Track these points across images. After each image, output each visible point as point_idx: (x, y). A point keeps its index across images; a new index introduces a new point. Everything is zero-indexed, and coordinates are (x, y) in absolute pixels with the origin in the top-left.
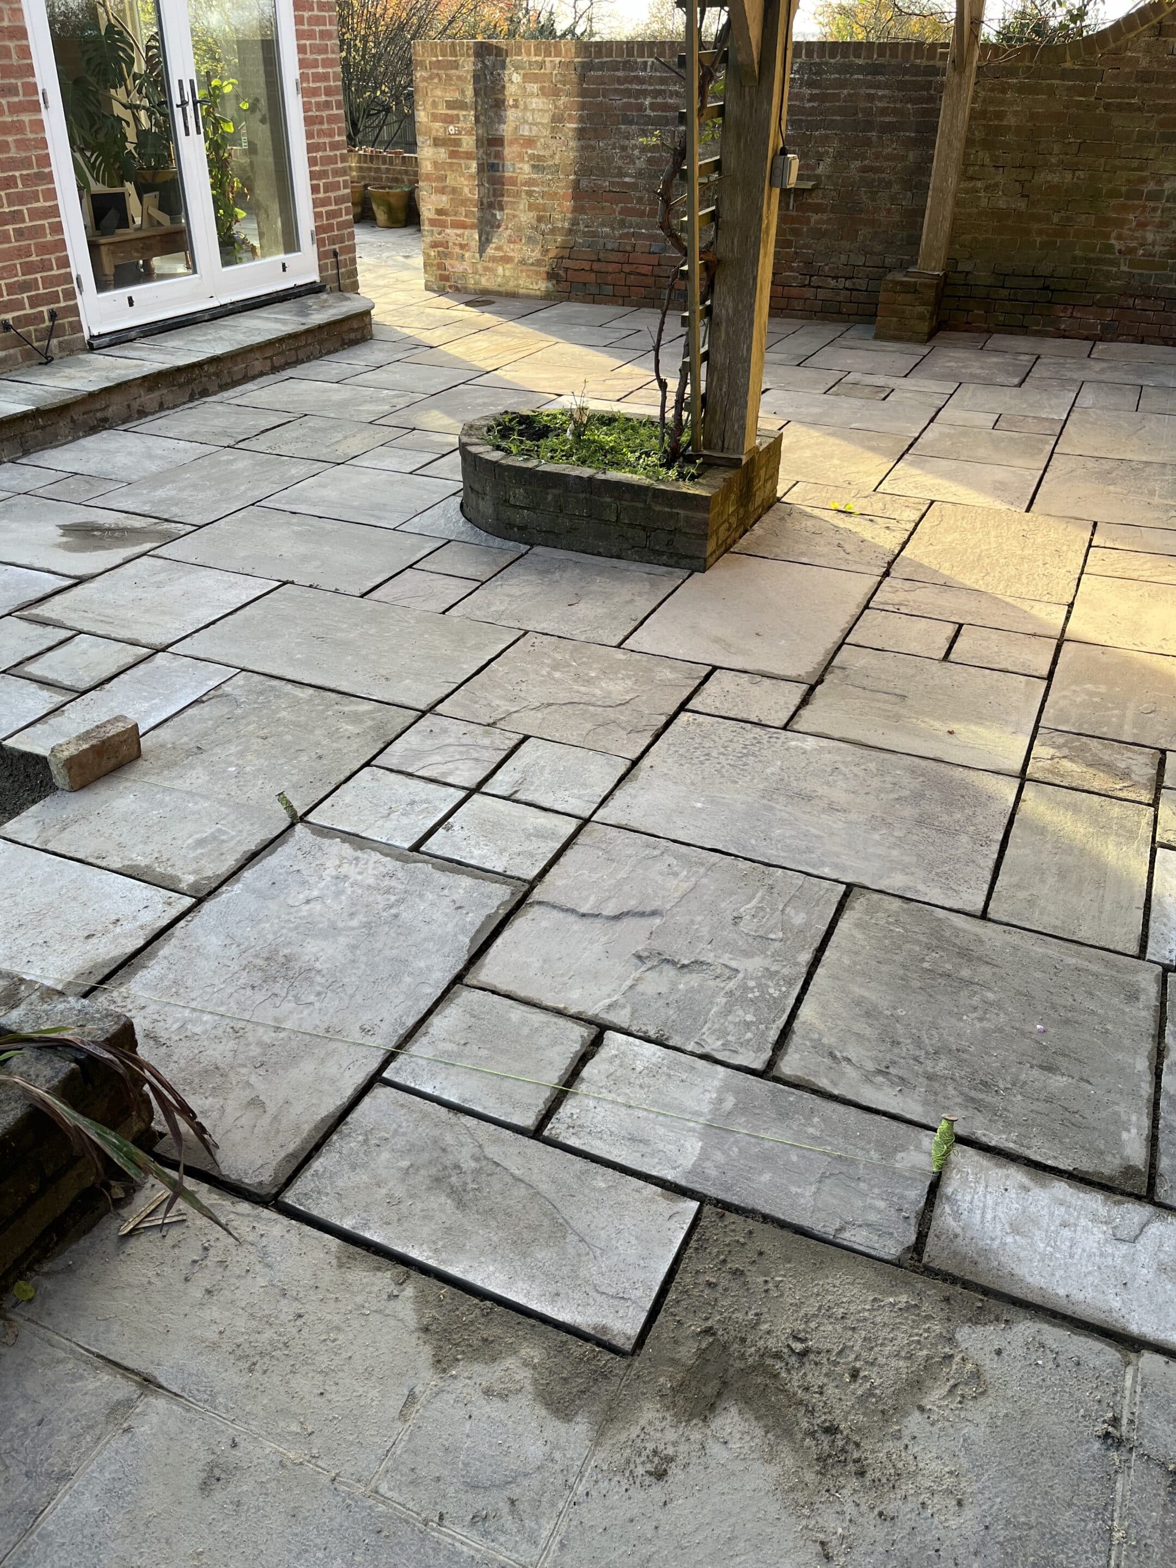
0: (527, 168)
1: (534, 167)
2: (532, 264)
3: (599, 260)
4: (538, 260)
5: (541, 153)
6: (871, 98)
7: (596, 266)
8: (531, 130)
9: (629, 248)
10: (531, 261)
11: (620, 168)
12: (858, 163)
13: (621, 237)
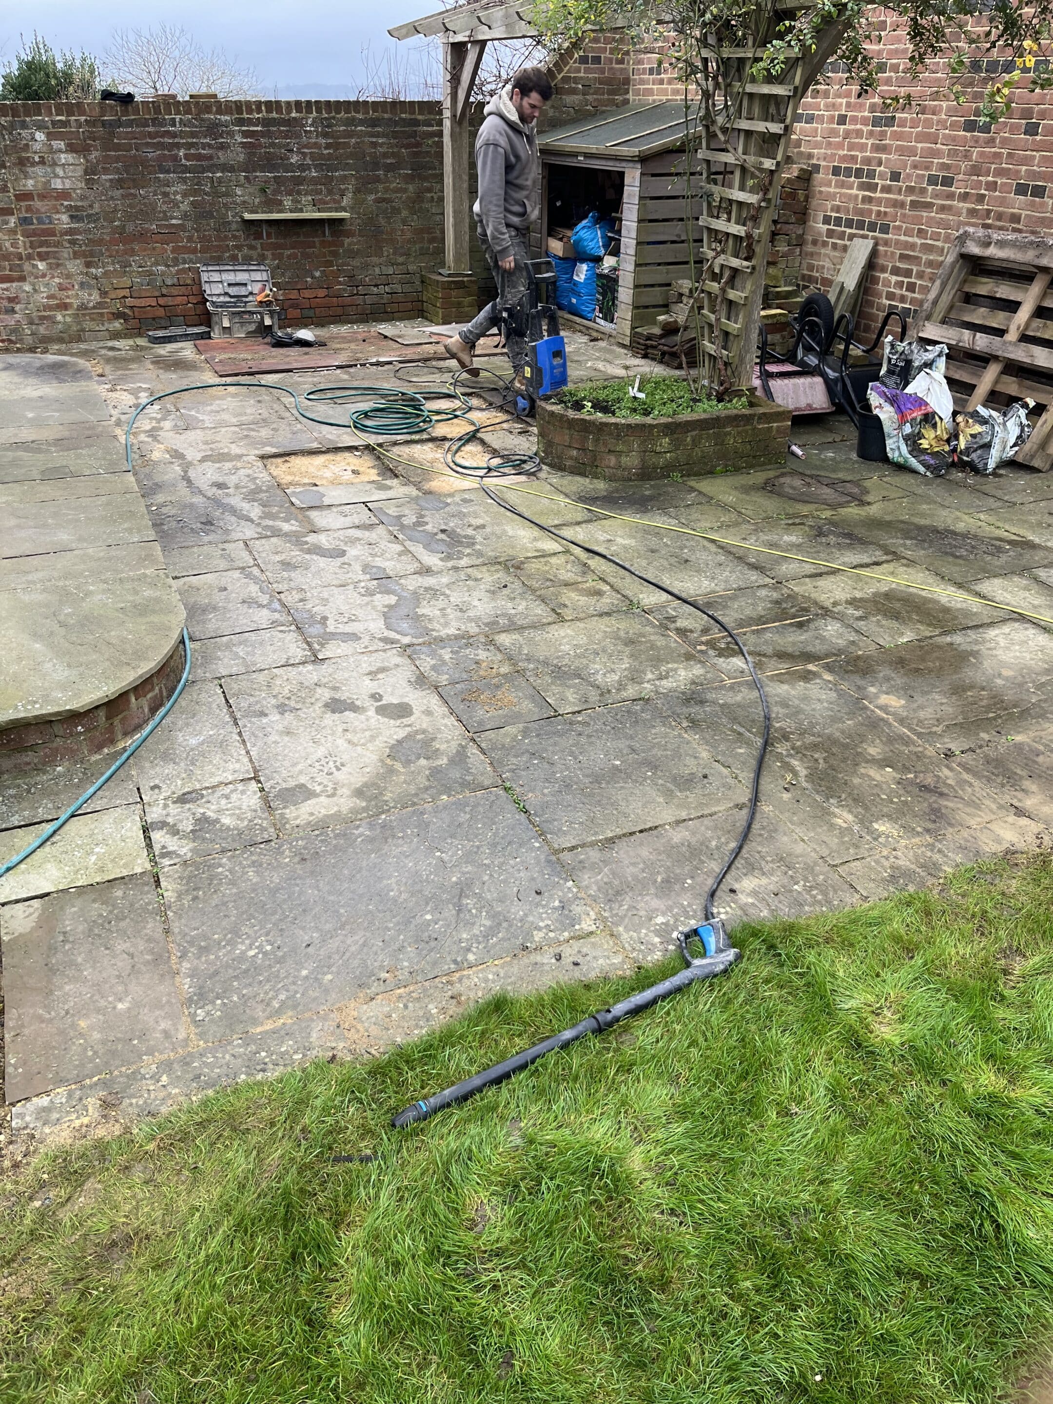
0: (65, 218)
1: (71, 217)
2: (94, 308)
3: (163, 295)
4: (99, 303)
5: (79, 204)
6: (374, 145)
7: (162, 301)
8: (63, 183)
9: (188, 281)
10: (91, 304)
11: (164, 212)
12: (373, 197)
13: (178, 272)
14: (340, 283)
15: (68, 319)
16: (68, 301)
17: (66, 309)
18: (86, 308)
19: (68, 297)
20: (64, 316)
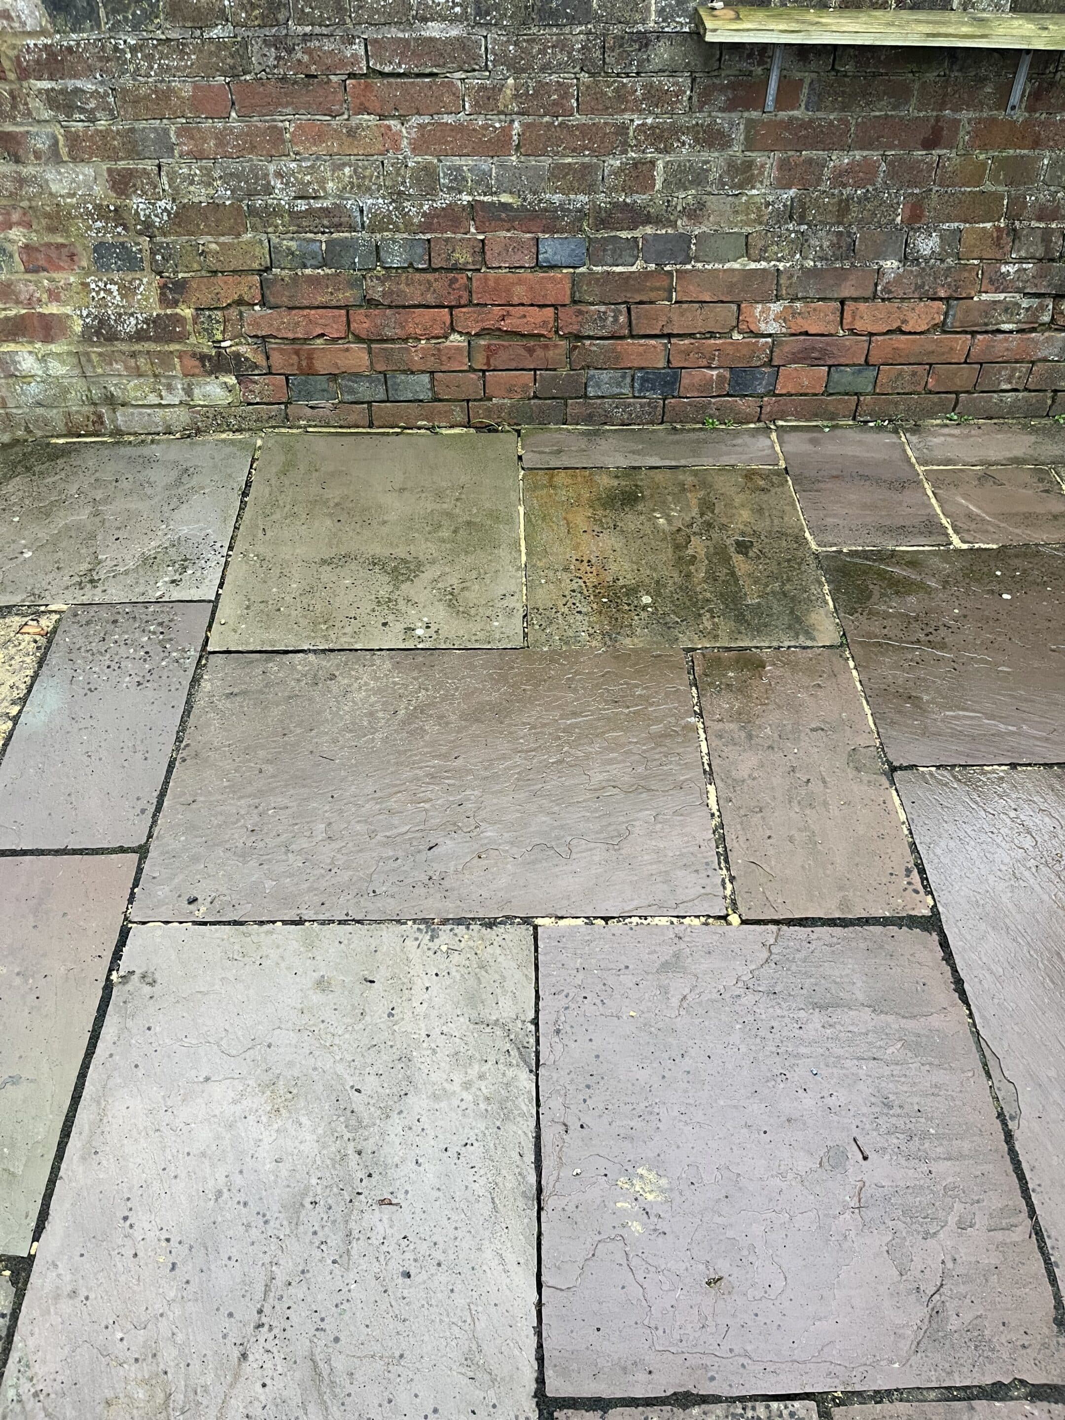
2: (139, 336)
3: (371, 303)
4: (155, 321)
7: (363, 323)
9: (463, 257)
10: (131, 325)
13: (431, 222)
14: (1000, 283)
15: (58, 369)
16: (53, 309)
17: (48, 339)
18: (112, 337)
19: (54, 295)
20: (43, 360)
